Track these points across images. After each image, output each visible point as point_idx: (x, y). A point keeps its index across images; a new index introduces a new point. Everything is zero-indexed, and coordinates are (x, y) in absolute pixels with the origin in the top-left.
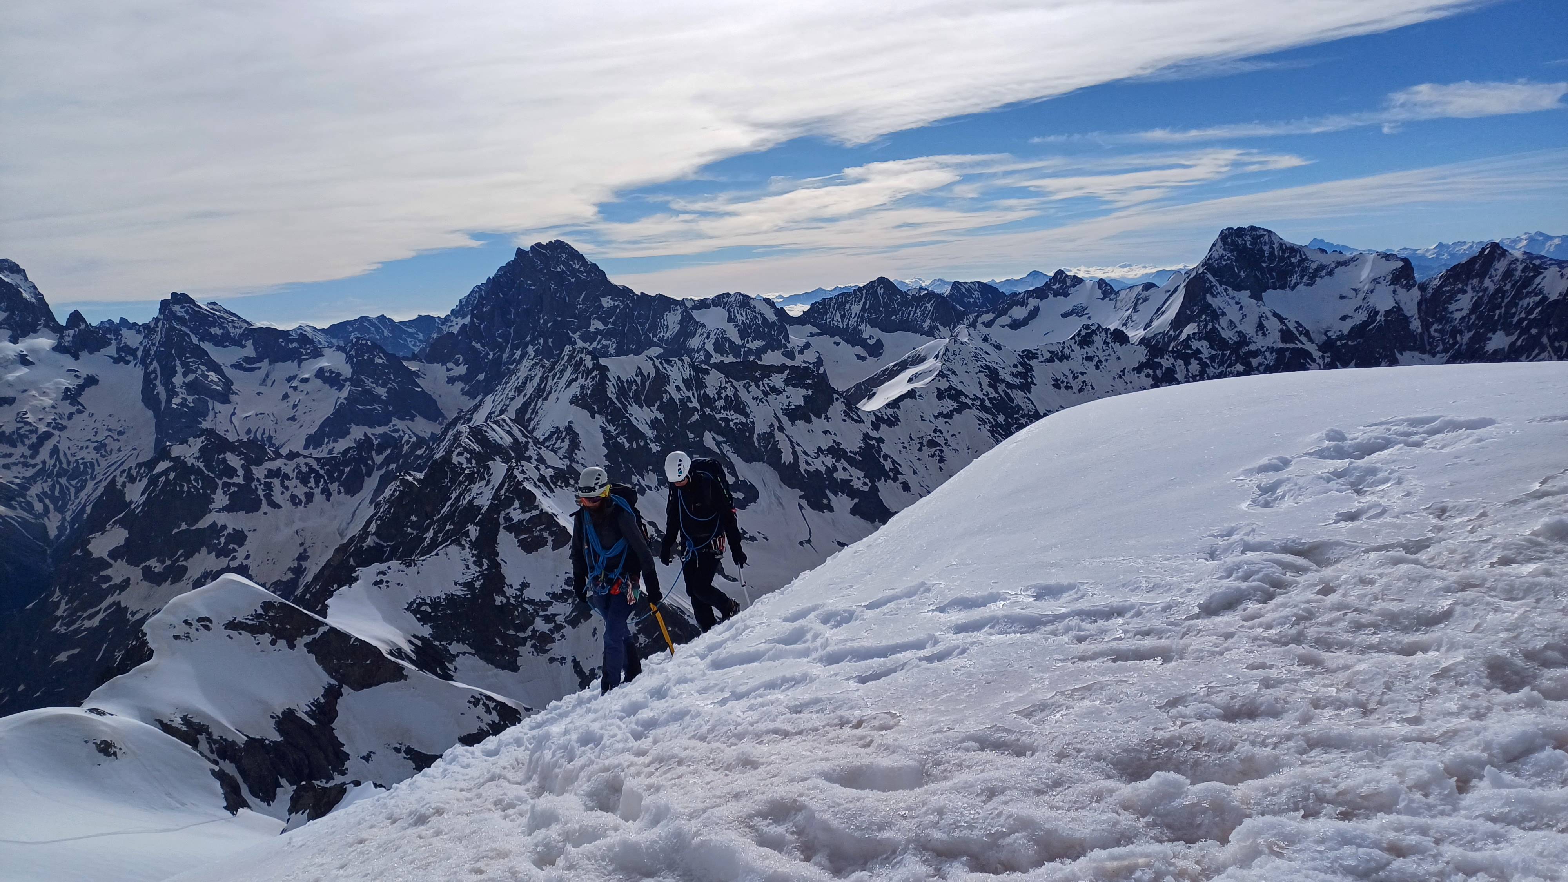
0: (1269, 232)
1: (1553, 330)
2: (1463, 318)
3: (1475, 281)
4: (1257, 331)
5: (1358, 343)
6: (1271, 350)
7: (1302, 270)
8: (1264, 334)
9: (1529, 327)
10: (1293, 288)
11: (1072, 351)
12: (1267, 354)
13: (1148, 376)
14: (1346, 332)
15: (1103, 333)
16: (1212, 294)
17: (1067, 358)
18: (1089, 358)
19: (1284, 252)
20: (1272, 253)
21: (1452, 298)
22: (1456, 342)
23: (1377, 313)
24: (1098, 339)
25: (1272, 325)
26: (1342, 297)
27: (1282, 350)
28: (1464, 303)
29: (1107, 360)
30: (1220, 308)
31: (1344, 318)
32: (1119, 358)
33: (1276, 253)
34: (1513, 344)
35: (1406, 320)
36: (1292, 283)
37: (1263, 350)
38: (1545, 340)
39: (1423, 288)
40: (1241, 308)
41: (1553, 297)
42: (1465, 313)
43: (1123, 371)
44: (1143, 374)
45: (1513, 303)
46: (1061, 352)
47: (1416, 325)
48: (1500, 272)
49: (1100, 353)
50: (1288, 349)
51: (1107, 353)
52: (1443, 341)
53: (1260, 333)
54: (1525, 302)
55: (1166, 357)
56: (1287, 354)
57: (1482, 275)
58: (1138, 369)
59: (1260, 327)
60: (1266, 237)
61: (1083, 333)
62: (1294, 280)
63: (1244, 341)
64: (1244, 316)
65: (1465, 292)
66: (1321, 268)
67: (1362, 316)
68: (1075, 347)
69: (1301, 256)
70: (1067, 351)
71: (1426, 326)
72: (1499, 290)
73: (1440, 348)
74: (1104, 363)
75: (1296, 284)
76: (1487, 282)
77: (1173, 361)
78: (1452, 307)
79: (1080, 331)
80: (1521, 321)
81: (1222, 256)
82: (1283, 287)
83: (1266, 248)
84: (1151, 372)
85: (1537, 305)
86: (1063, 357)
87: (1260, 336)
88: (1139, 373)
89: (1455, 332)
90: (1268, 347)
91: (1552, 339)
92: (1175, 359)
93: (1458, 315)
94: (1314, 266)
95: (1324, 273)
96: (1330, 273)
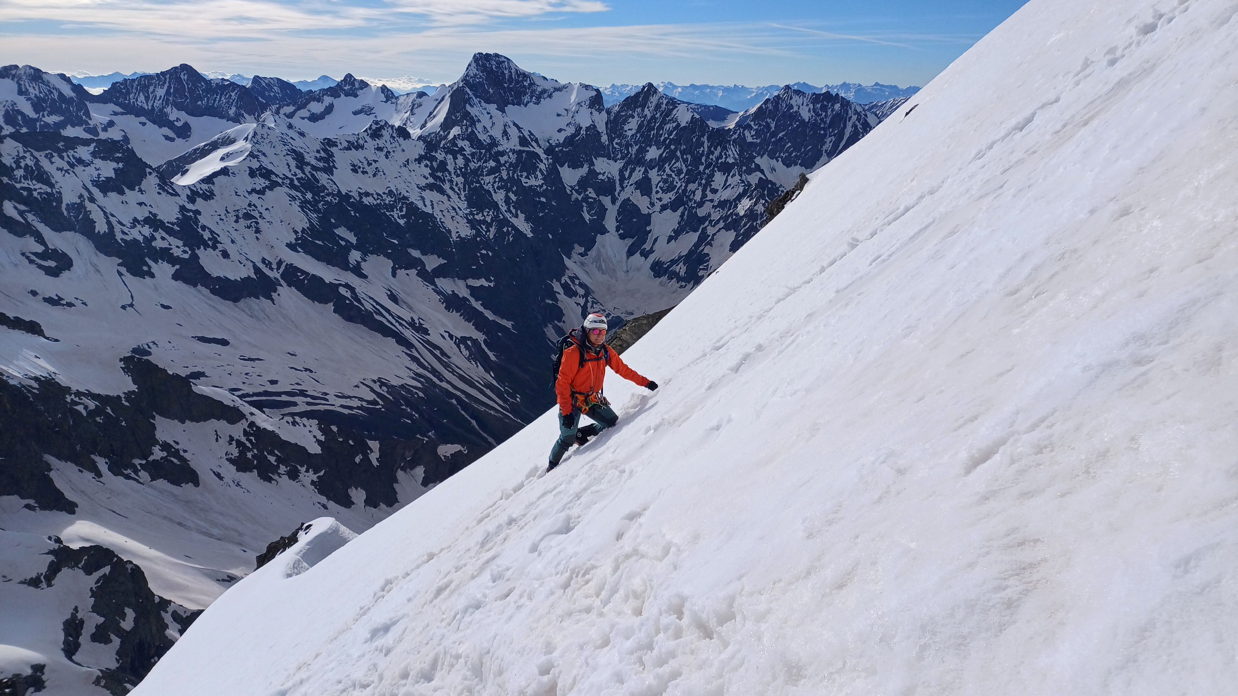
0: (508, 59)
1: (683, 147)
2: (633, 135)
3: (639, 110)
4: (503, 136)
5: (570, 150)
6: (514, 151)
7: (532, 92)
8: (508, 139)
9: (670, 144)
10: (526, 105)
11: (366, 142)
12: (511, 154)
13: (426, 166)
14: (561, 142)
15: (390, 128)
16: (470, 104)
17: (362, 147)
18: (380, 149)
19: (518, 76)
20: (511, 76)
21: (625, 122)
22: (629, 152)
23: (581, 128)
24: (386, 134)
25: (513, 132)
26: (558, 115)
27: (520, 153)
28: (632, 126)
29: (394, 151)
30: (476, 116)
31: (560, 131)
32: (403, 150)
33: (513, 77)
34: (661, 155)
35: (599, 134)
36: (525, 101)
37: (508, 151)
38: (678, 154)
39: (608, 112)
40: (491, 117)
41: (683, 124)
42: (633, 132)
43: (408, 161)
44: (422, 165)
45: (661, 127)
46: (357, 142)
47: (604, 138)
48: (654, 104)
49: (388, 145)
50: (524, 151)
51: (393, 145)
52: (621, 151)
53: (505, 138)
54: (667, 127)
55: (439, 151)
56: (524, 155)
57: (643, 106)
58: (419, 160)
59: (505, 133)
60: (506, 63)
61: (374, 127)
62: (526, 99)
63: (494, 143)
64: (493, 124)
65: (633, 117)
66: (544, 91)
67: (571, 130)
68: (368, 139)
69: (530, 81)
70: (361, 142)
71: (611, 140)
72: (653, 117)
73: (619, 156)
74: (392, 153)
75: (528, 102)
76: (646, 111)
77: (444, 155)
78: (626, 127)
79: (371, 125)
80: (665, 139)
81: (476, 75)
82: (519, 104)
83: (506, 72)
84: (428, 163)
85: (675, 129)
86: (359, 147)
87: (506, 141)
88: (419, 163)
89: (628, 145)
90: (511, 149)
91: (682, 153)
92: (446, 153)
93: (629, 133)
94: (539, 89)
95: (546, 95)
96: (550, 96)
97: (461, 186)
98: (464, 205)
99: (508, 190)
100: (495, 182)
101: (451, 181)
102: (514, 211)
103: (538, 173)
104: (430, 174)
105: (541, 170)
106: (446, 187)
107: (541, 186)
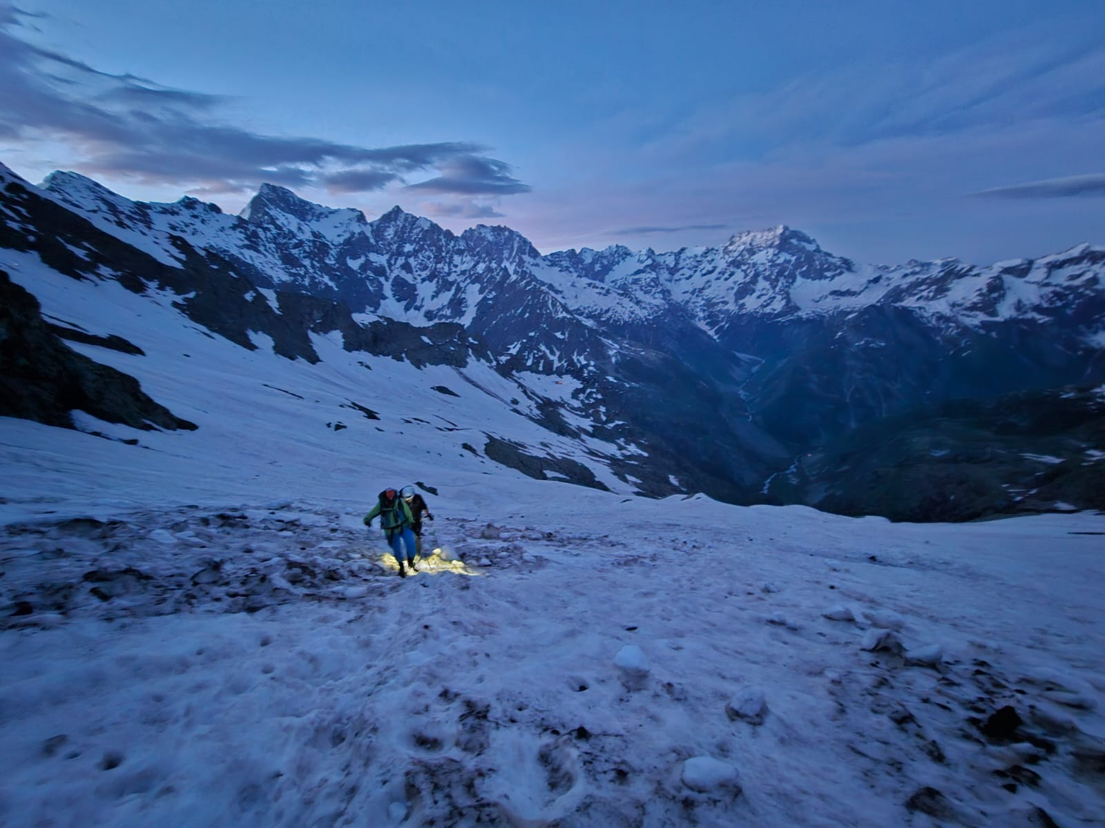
1: (428, 242)
2: (392, 238)
3: (393, 223)
9: (419, 241)
19: (300, 203)
21: (384, 230)
22: (391, 249)
23: (354, 233)
26: (336, 227)
28: (390, 233)
33: (296, 202)
34: (414, 249)
35: (367, 238)
38: (426, 247)
39: (371, 225)
41: (426, 228)
42: (392, 236)
45: (410, 232)
47: (372, 241)
48: (403, 218)
52: (385, 249)
54: (415, 231)
57: (395, 220)
60: (289, 194)
62: (309, 217)
65: (389, 227)
67: (347, 235)
71: (377, 242)
72: (404, 226)
73: (385, 252)
76: (398, 222)
78: (386, 234)
80: (415, 239)
83: (291, 199)
85: (420, 231)
89: (390, 244)
91: (429, 246)
93: (389, 237)
94: (318, 212)
95: (323, 216)
96: (327, 217)
97: (274, 250)
98: (279, 262)
99: (312, 259)
100: (300, 253)
101: (265, 246)
102: (319, 273)
103: (330, 256)
104: (245, 238)
105: (332, 255)
106: (262, 248)
107: (334, 265)
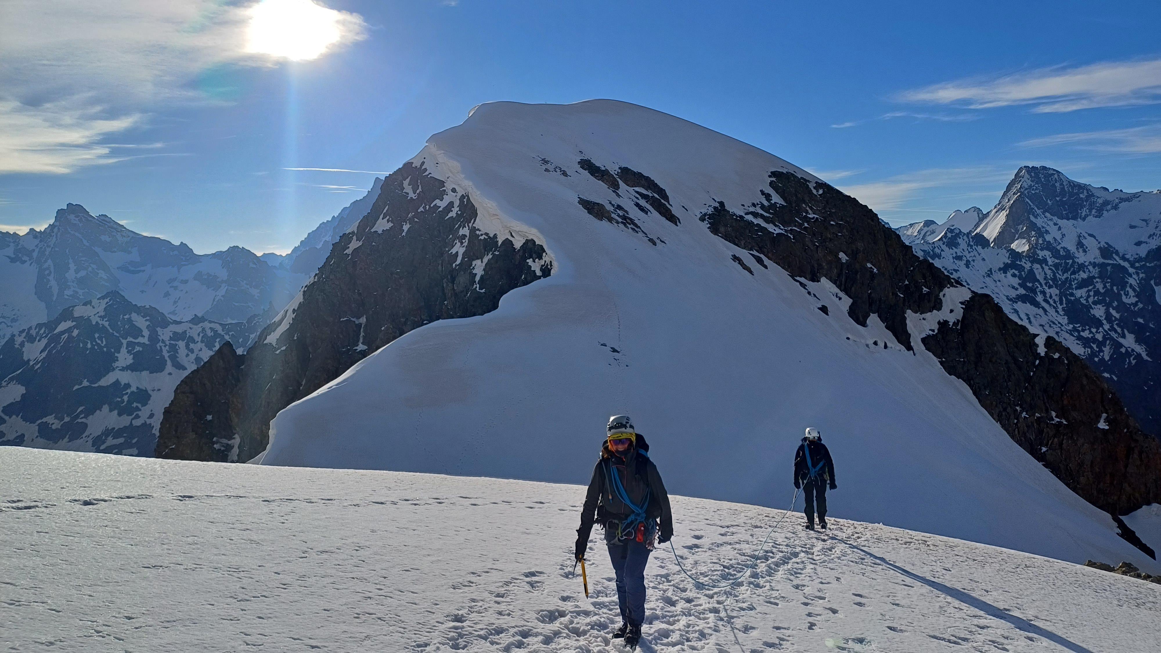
0: (1058, 172)
4: (1077, 248)
7: (1090, 205)
8: (1085, 251)
10: (1084, 219)
12: (1090, 268)
13: (1014, 275)
15: (965, 237)
16: (1033, 215)
18: (959, 258)
19: (1073, 189)
20: (1063, 189)
24: (962, 242)
25: (1090, 244)
26: (1132, 227)
29: (974, 261)
30: (1043, 227)
31: (1139, 244)
32: (984, 259)
33: (1066, 189)
36: (1083, 215)
37: (1086, 264)
40: (1060, 229)
43: (991, 270)
49: (966, 253)
51: (972, 254)
53: (1081, 250)
59: (1080, 245)
60: (1056, 176)
62: (1084, 212)
63: (1069, 255)
64: (1063, 235)
66: (1106, 203)
67: (1157, 242)
69: (1088, 193)
74: (972, 263)
75: (1086, 216)
79: (946, 233)
81: (1030, 186)
82: (1075, 218)
83: (1057, 185)
84: (1016, 272)
87: (1081, 253)
90: (1090, 262)
101: (1044, 293)
106: (1039, 299)
